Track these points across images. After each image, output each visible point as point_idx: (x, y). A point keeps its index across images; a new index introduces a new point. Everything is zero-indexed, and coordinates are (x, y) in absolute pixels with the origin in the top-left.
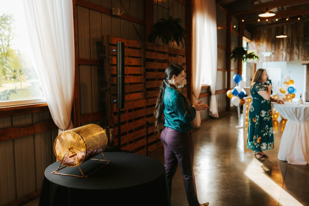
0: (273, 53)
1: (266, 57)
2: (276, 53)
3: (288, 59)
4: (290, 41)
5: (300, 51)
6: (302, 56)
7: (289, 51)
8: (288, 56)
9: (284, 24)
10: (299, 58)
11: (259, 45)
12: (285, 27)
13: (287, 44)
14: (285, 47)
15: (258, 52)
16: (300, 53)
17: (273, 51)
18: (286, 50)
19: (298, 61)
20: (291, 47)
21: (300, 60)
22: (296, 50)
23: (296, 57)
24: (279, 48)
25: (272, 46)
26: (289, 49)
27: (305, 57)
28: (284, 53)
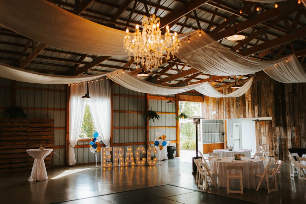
0: (217, 112)
1: (213, 115)
2: (219, 112)
3: (227, 117)
4: (228, 101)
5: (235, 110)
6: (236, 114)
7: (227, 110)
8: (227, 114)
9: (222, 87)
10: (234, 116)
11: (208, 105)
12: (224, 90)
13: (226, 104)
14: (224, 106)
15: (208, 111)
16: (235, 112)
17: (217, 111)
18: (226, 110)
19: (234, 118)
20: (229, 106)
21: (235, 118)
22: (232, 109)
23: (232, 115)
24: (221, 108)
25: (217, 106)
26: (227, 108)
27: (238, 115)
28: (225, 112)
